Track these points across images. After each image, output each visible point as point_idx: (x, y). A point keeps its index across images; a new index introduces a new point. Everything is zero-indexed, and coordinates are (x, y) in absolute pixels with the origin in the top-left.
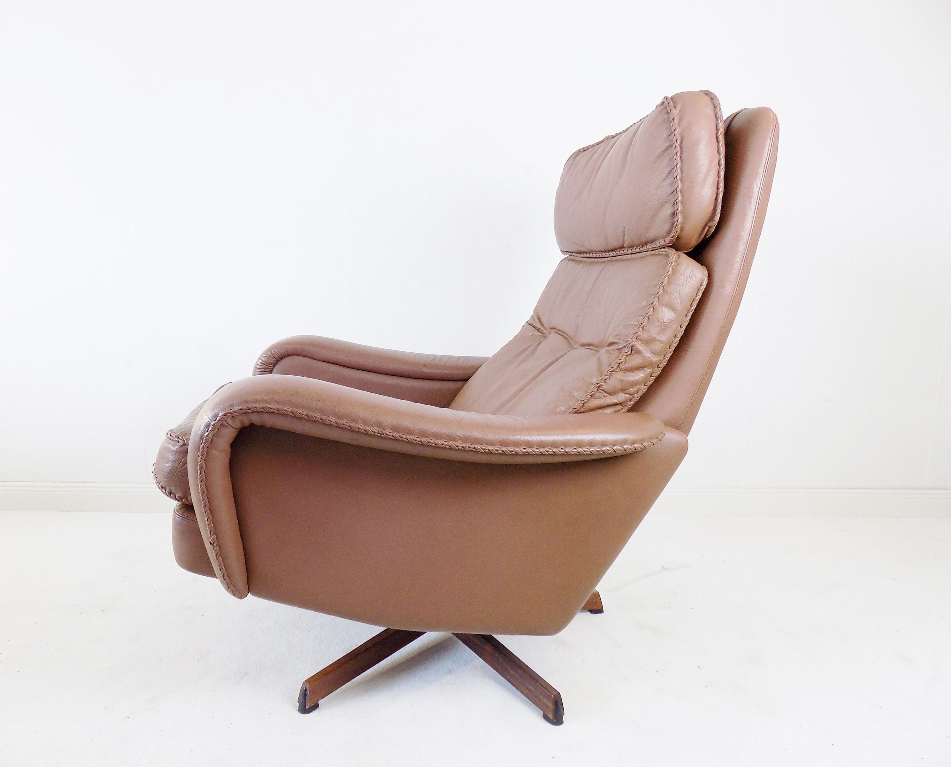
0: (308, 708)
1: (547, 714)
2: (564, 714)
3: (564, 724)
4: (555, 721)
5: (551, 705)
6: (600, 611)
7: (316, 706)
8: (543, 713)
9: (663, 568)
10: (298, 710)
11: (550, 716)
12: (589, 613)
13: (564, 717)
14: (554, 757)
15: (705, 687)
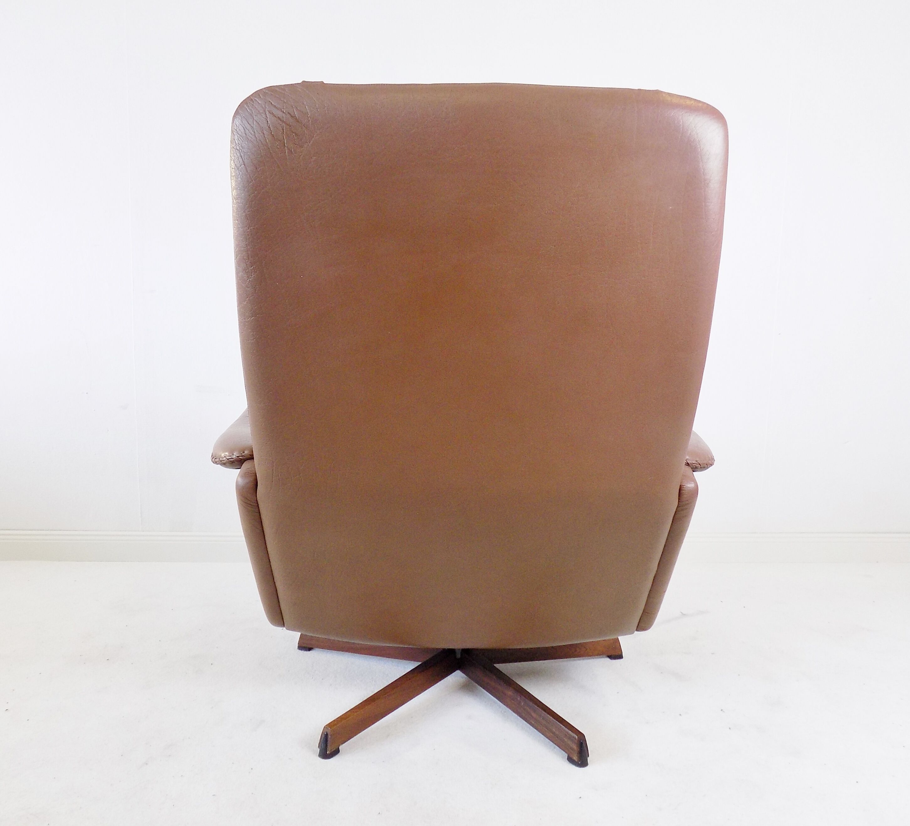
0: (329, 753)
1: (571, 756)
2: (589, 756)
3: (588, 766)
4: (580, 763)
5: (575, 747)
6: (620, 657)
7: (336, 752)
8: (567, 756)
9: (681, 614)
10: (319, 756)
11: (575, 758)
12: (608, 659)
13: (588, 758)
14: (580, 797)
15: (729, 729)
